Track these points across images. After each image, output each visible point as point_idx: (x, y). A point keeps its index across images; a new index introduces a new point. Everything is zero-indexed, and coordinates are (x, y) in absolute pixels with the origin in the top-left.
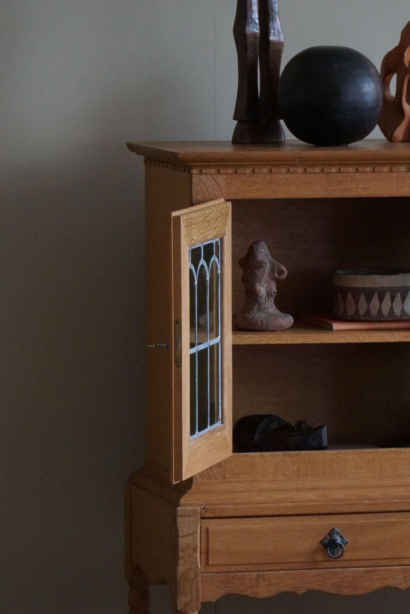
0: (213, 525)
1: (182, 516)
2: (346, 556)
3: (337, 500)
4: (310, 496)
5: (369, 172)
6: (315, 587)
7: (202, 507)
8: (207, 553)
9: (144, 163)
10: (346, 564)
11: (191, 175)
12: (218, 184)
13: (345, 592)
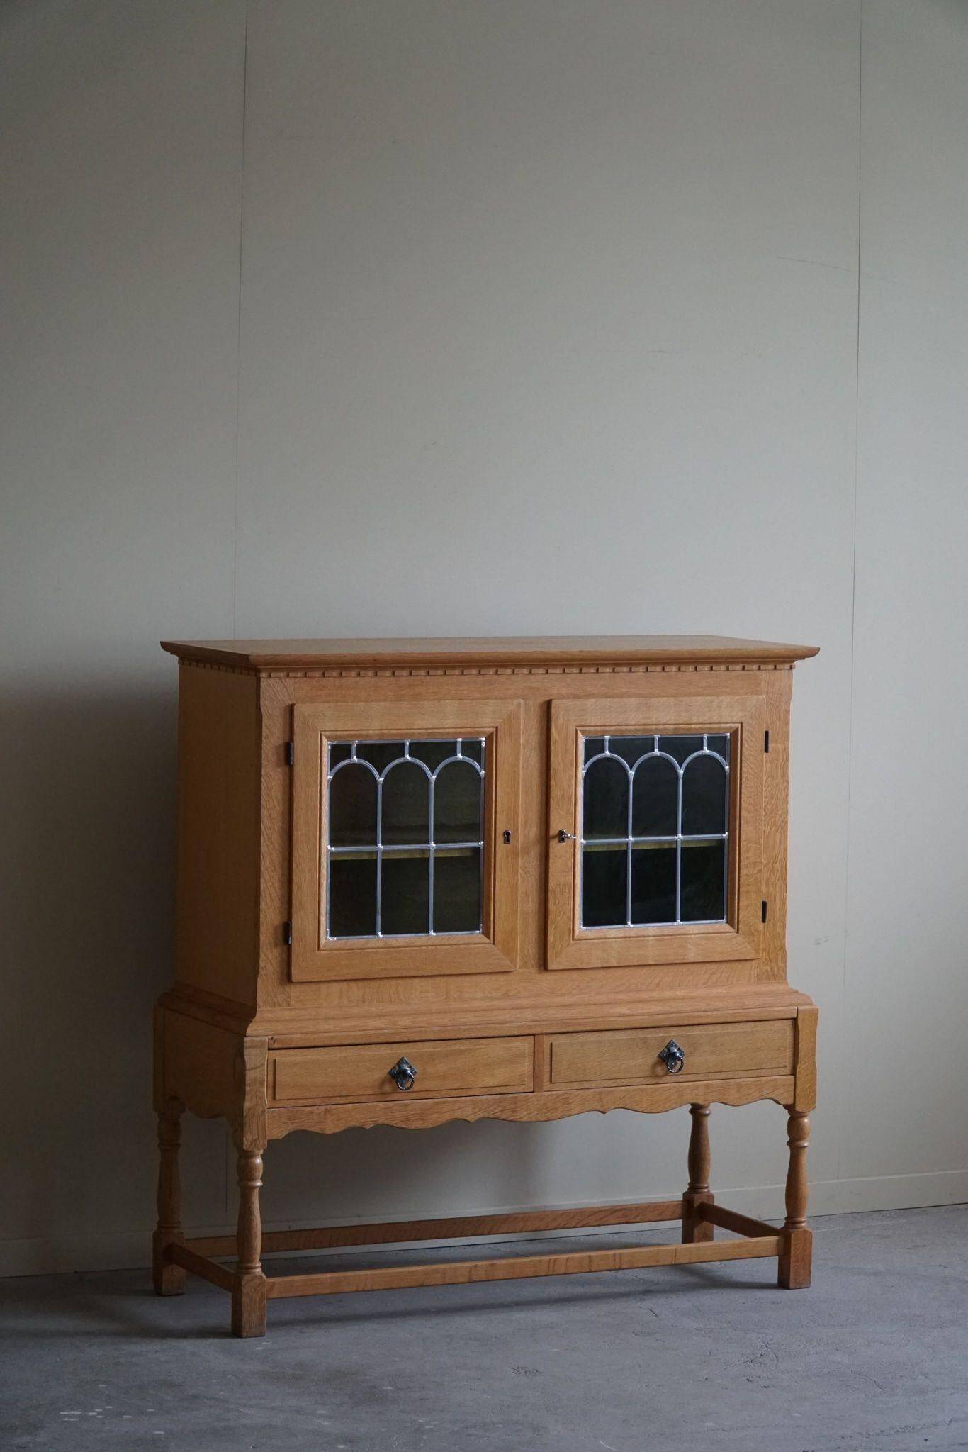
0: (281, 1057)
1: (250, 1047)
2: (415, 1088)
3: (405, 1027)
4: (379, 1023)
5: (441, 675)
6: (382, 1120)
7: (270, 1037)
8: (274, 1087)
9: (179, 663)
10: (414, 1095)
11: (259, 680)
12: (286, 688)
13: (415, 1125)
